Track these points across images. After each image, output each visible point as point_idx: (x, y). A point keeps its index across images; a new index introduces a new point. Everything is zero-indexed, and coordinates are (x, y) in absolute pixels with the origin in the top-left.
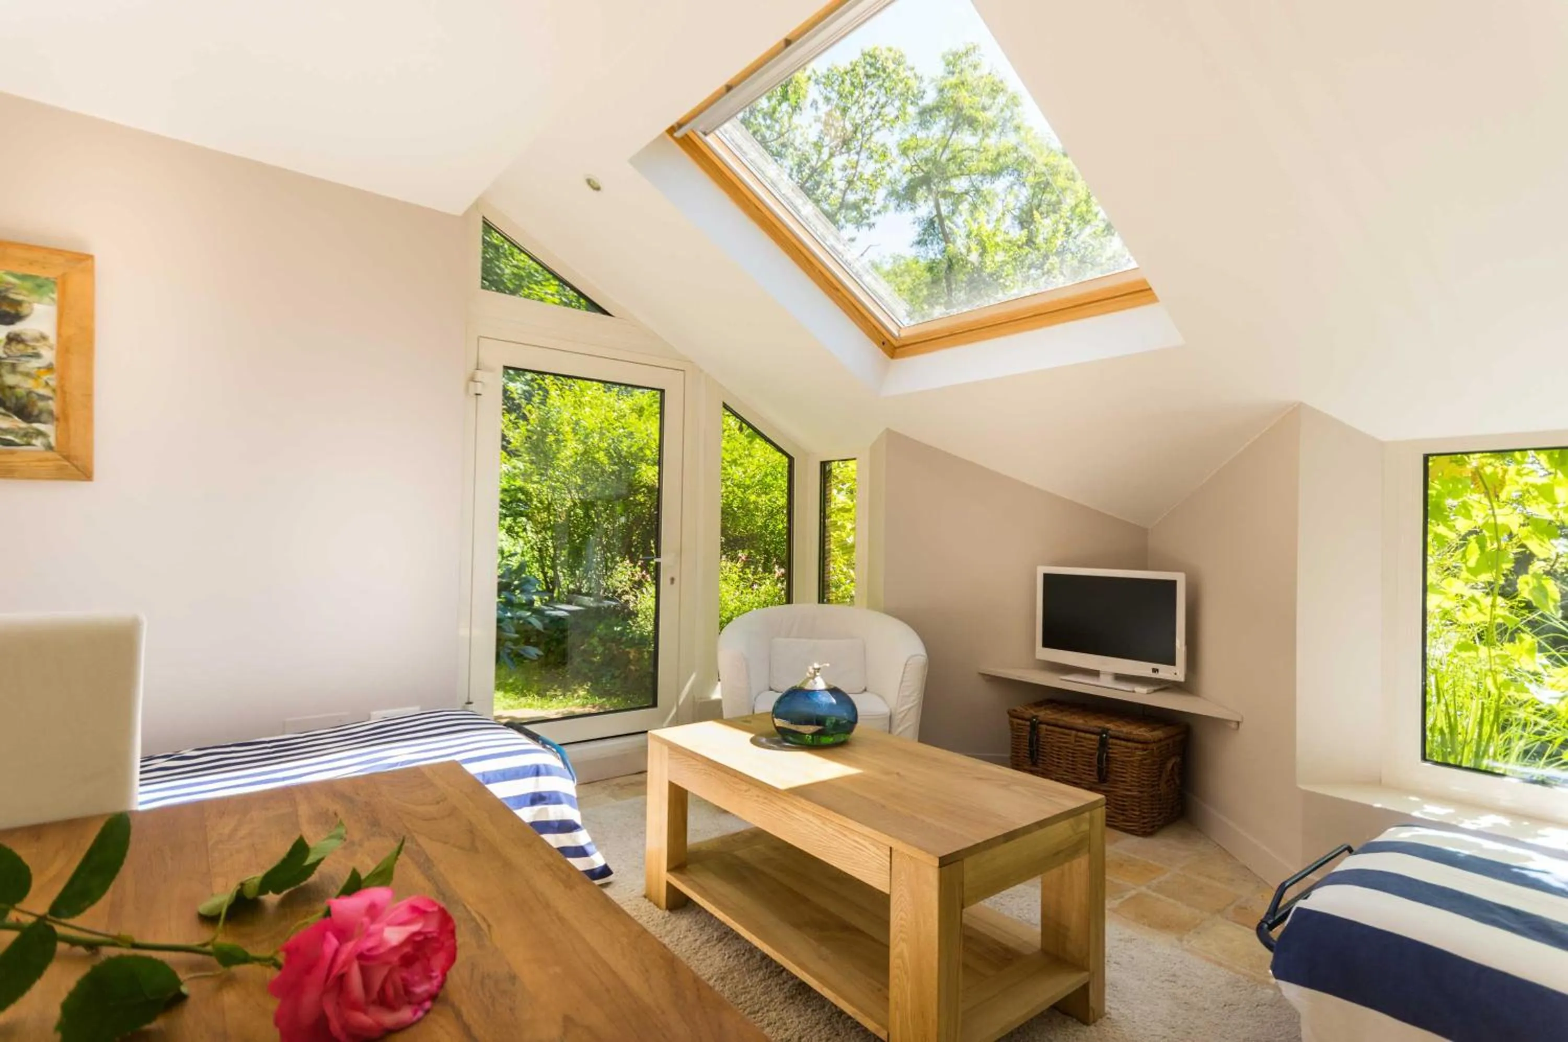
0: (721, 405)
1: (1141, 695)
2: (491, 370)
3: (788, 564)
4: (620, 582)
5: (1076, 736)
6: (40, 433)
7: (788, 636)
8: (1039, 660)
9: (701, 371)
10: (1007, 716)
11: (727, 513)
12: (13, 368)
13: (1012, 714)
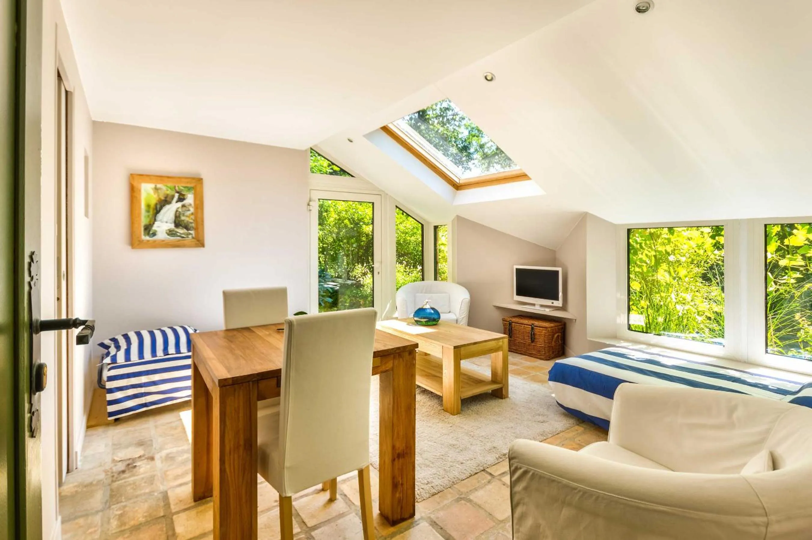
0: (395, 206)
1: (547, 312)
2: (315, 201)
3: (422, 265)
4: (357, 273)
5: (524, 327)
6: (190, 234)
7: (421, 293)
8: (515, 301)
9: (387, 194)
10: (502, 321)
11: (398, 243)
12: (184, 215)
13: (504, 320)
